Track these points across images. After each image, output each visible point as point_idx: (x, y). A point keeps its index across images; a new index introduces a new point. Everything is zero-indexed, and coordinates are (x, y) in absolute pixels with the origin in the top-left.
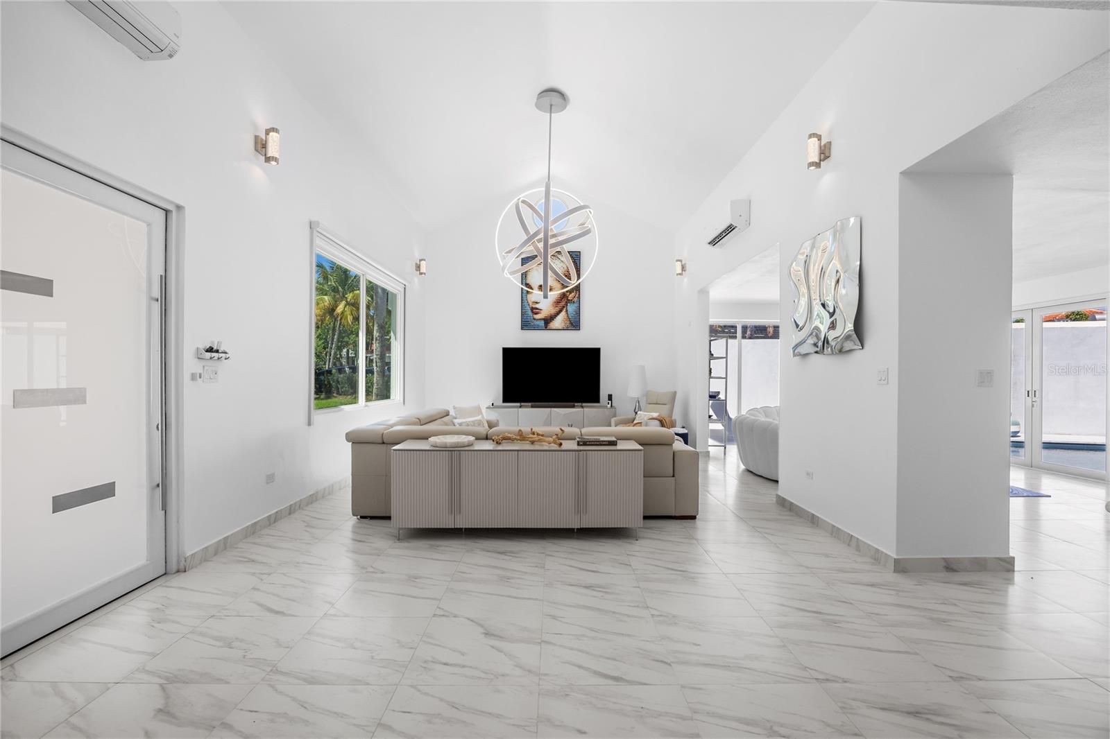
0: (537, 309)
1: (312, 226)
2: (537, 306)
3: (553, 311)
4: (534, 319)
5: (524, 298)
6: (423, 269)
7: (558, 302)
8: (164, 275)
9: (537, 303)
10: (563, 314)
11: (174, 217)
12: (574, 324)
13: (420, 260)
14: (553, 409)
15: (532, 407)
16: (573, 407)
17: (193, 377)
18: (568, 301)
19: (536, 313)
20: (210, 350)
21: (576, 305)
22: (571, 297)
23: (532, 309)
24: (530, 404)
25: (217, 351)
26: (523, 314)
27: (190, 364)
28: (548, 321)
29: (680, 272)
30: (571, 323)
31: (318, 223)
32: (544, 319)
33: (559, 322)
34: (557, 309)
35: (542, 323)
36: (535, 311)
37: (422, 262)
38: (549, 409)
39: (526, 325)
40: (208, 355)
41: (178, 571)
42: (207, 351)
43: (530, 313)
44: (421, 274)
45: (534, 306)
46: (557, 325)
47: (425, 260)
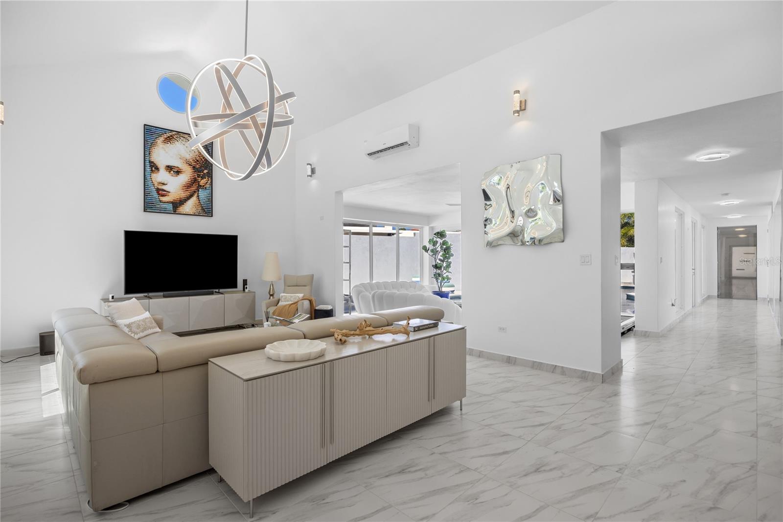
0: (165, 191)
2: (164, 187)
3: (183, 195)
4: (161, 201)
5: (148, 177)
7: (188, 186)
9: (163, 184)
10: (194, 199)
12: (207, 210)
14: (191, 297)
15: (165, 297)
16: (212, 293)
18: (199, 186)
19: (163, 195)
21: (208, 191)
22: (202, 182)
23: (158, 190)
24: (162, 294)
26: (146, 194)
28: (177, 205)
29: (310, 174)
30: (203, 209)
32: (172, 203)
33: (190, 206)
34: (188, 193)
35: (170, 207)
36: (161, 192)
38: (188, 298)
39: (149, 206)
43: (155, 194)
45: (160, 187)
46: (188, 210)
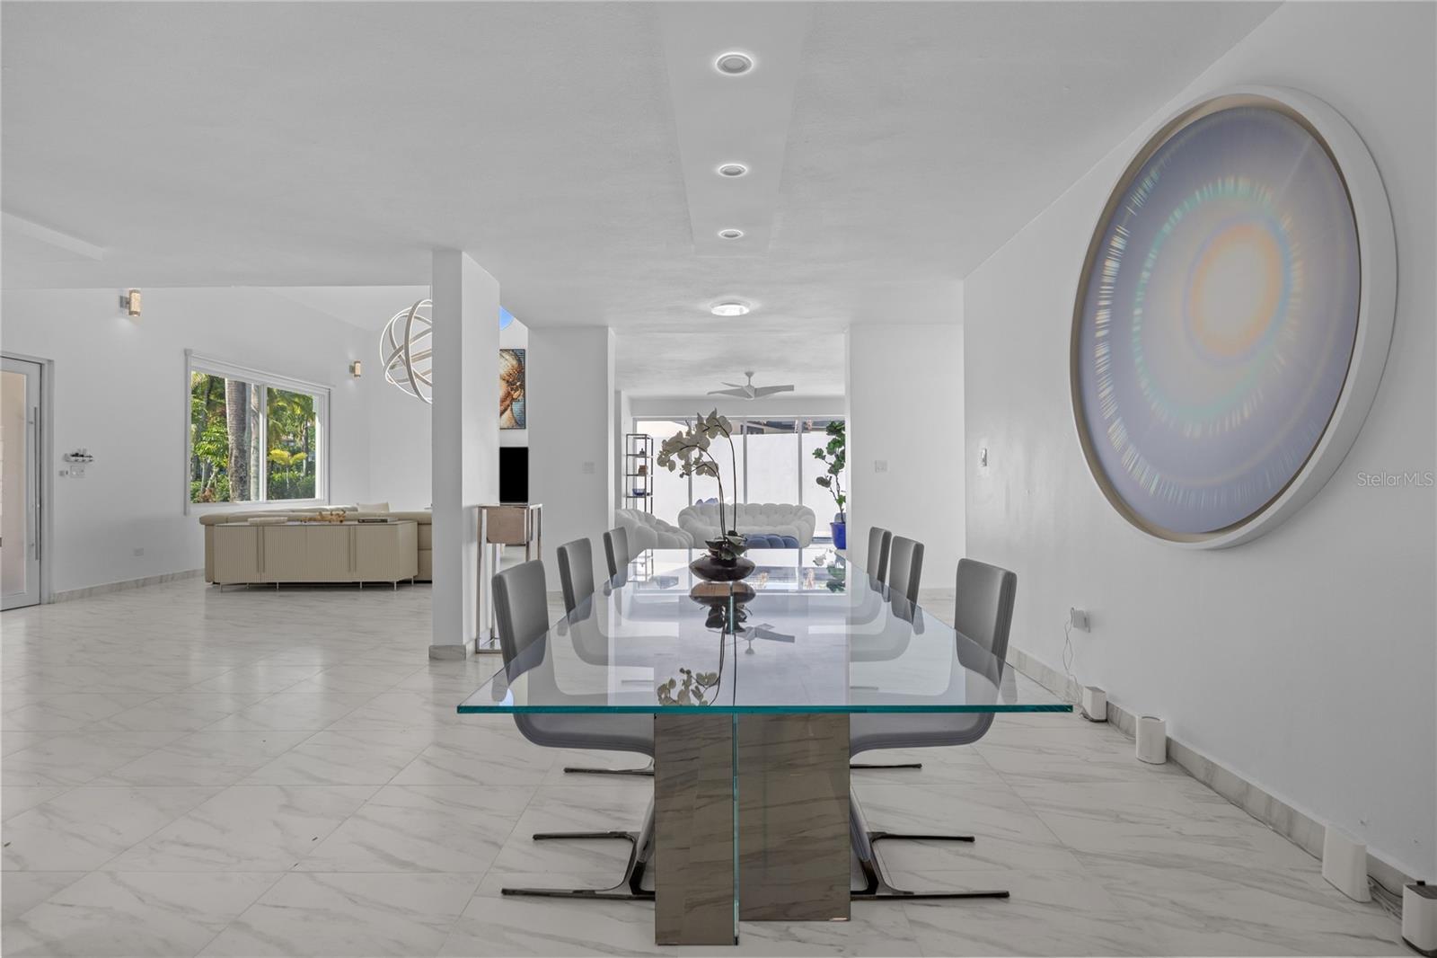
1: (187, 353)
6: (358, 371)
7: (503, 401)
8: (38, 407)
10: (508, 413)
11: (46, 368)
12: (520, 422)
13: (355, 363)
17: (62, 474)
20: (77, 455)
22: (516, 395)
25: (82, 456)
27: (58, 464)
30: (517, 422)
31: (191, 351)
33: (504, 420)
34: (503, 408)
37: (357, 364)
40: (74, 458)
41: (49, 603)
42: (73, 456)
44: (355, 376)
46: (502, 424)
47: (359, 362)
